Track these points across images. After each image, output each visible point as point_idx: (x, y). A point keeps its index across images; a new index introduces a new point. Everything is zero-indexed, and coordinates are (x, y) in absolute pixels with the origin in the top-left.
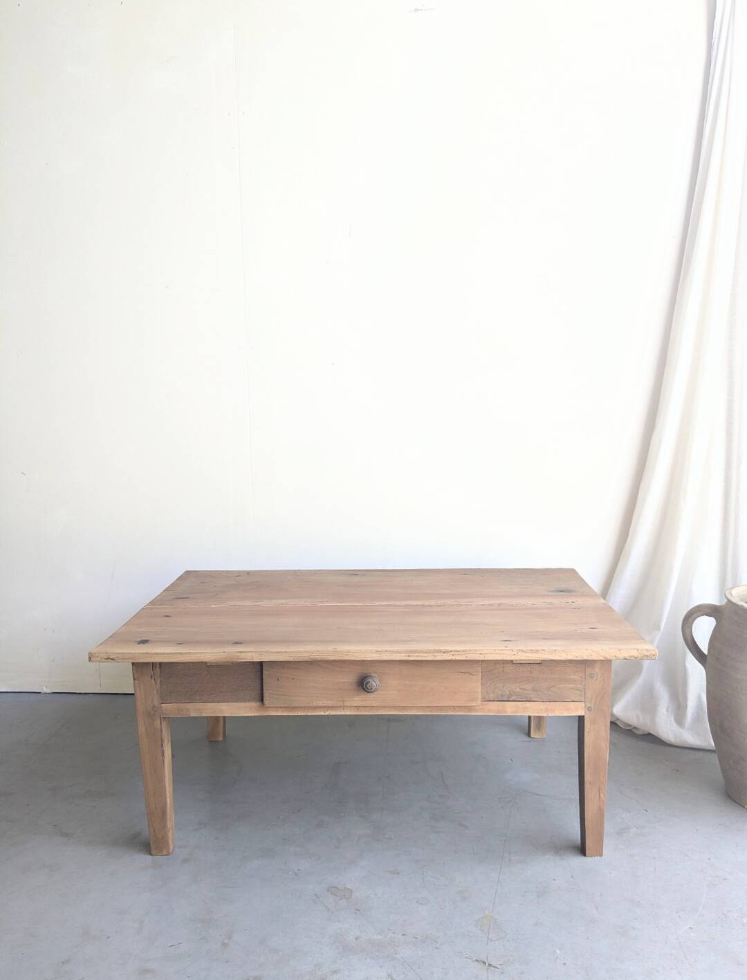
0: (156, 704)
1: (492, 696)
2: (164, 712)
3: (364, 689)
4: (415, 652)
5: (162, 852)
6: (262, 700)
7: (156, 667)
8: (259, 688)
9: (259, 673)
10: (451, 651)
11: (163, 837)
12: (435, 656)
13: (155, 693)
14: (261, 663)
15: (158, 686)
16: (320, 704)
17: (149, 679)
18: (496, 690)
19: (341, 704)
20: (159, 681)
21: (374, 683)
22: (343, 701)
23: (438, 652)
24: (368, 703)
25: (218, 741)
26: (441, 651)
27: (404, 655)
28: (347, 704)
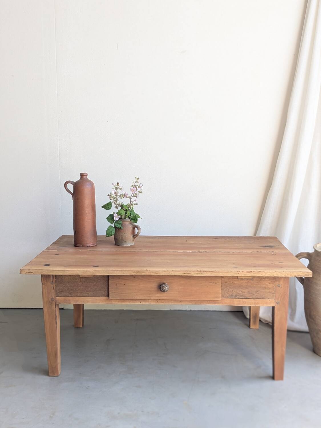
0: (54, 297)
1: (227, 295)
2: (57, 301)
3: (161, 290)
4: (187, 271)
5: (55, 374)
6: (108, 296)
7: (54, 278)
8: (107, 290)
9: (107, 282)
10: (206, 271)
11: (55, 367)
12: (198, 274)
13: (53, 291)
14: (108, 276)
15: (55, 287)
16: (138, 298)
17: (50, 284)
18: (229, 293)
19: (149, 298)
20: (55, 285)
21: (166, 287)
22: (150, 297)
23: (199, 271)
24: (163, 298)
25: (80, 328)
26: (201, 271)
27: (181, 273)
28: (152, 298)
